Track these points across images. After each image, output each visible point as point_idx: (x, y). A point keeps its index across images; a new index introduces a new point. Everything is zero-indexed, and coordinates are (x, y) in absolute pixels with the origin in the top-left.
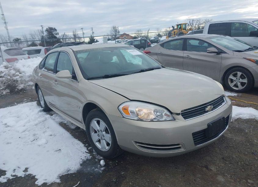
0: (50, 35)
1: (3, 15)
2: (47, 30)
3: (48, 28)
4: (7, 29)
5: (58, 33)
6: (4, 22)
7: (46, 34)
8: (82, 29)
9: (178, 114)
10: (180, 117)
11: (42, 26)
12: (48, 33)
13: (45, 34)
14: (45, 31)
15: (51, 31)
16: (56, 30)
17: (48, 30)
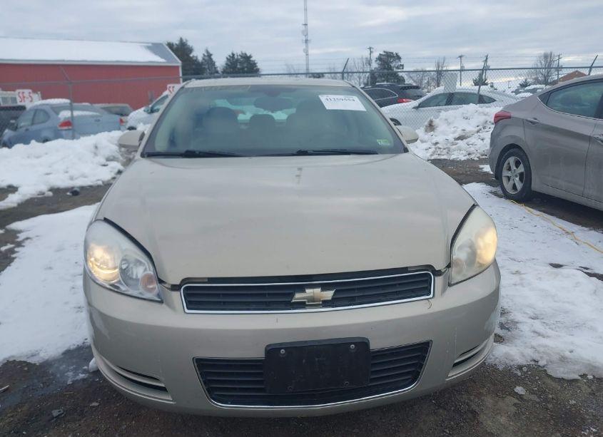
0: (385, 68)
1: (306, 25)
2: (380, 58)
3: (383, 53)
4: (307, 55)
5: (403, 66)
6: (304, 39)
7: (377, 66)
8: (461, 57)
9: (175, 288)
10: (178, 298)
11: (370, 48)
12: (381, 65)
13: (375, 65)
14: (376, 61)
15: (388, 60)
16: (399, 58)
17: (382, 57)
